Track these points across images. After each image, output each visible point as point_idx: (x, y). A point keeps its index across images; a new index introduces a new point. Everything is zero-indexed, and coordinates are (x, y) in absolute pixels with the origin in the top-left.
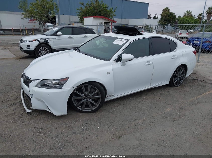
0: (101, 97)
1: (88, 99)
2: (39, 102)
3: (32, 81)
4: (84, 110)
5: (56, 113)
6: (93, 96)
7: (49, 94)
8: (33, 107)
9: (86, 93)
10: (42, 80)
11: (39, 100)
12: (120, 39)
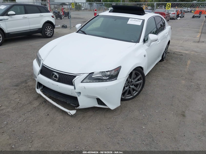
0: (142, 82)
1: (131, 86)
2: (89, 99)
3: (75, 76)
4: (127, 98)
5: (112, 107)
6: (136, 82)
7: (106, 88)
8: (80, 107)
9: (130, 80)
10: (90, 74)
11: (89, 97)
12: (134, 19)
